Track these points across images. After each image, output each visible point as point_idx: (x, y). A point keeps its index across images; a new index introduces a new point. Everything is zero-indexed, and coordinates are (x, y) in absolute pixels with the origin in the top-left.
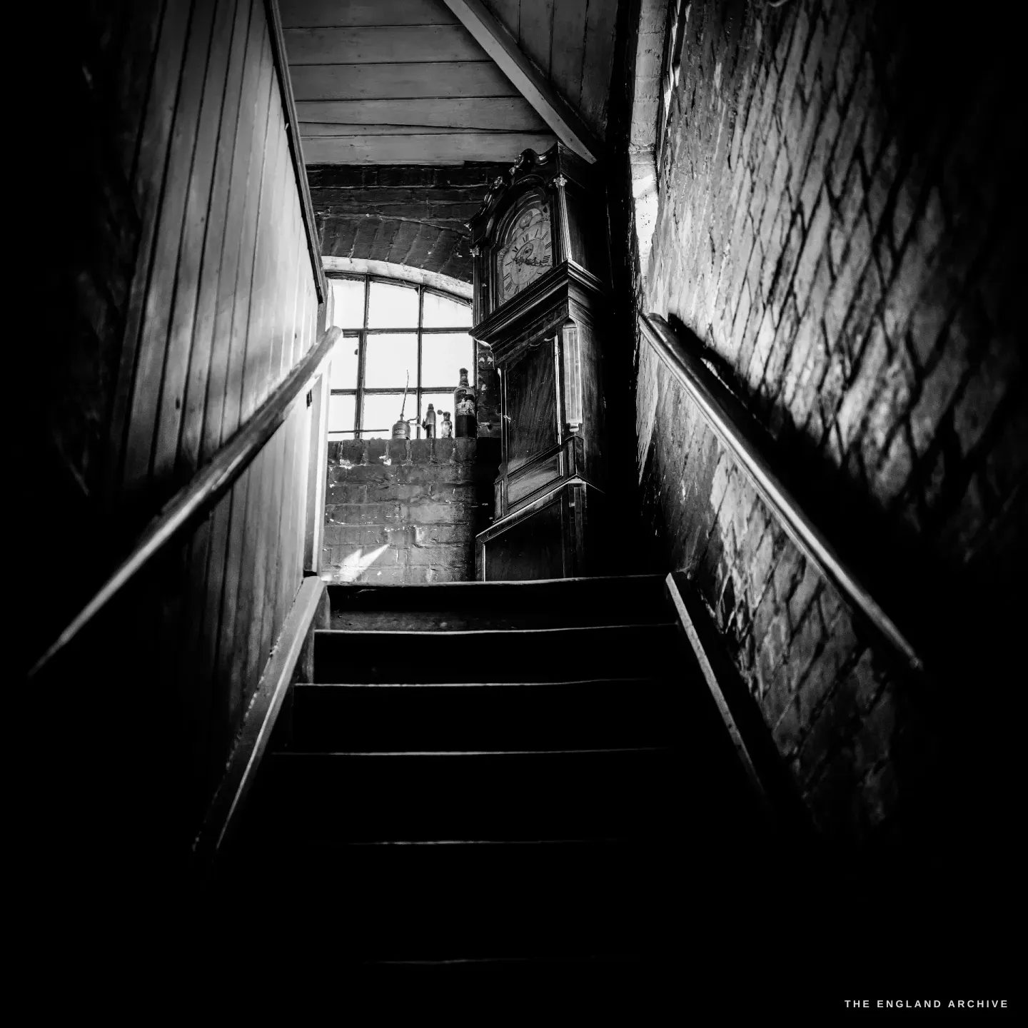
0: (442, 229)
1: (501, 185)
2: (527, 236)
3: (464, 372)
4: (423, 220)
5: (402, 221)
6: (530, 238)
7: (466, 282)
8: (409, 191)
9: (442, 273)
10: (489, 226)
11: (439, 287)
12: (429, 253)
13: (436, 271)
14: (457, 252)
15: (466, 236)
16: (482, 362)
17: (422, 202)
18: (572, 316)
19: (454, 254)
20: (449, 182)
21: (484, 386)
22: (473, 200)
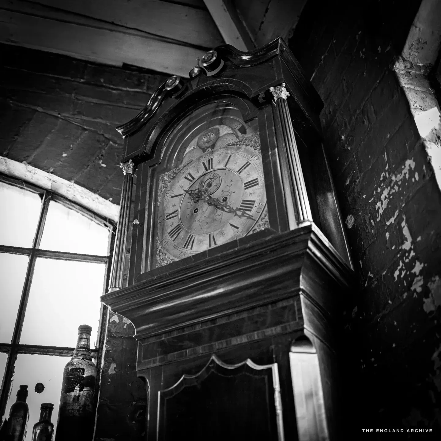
0: (86, 130)
1: (177, 87)
2: (210, 161)
3: (85, 330)
4: (64, 114)
5: (37, 111)
6: (216, 166)
7: (107, 198)
8: (54, 81)
9: (76, 183)
10: (153, 135)
11: (70, 197)
12: (64, 155)
13: (69, 179)
14: (100, 159)
15: (115, 143)
16: (114, 322)
17: (67, 95)
18: (308, 330)
19: (96, 161)
20: (102, 80)
21: (113, 366)
22: (128, 104)
